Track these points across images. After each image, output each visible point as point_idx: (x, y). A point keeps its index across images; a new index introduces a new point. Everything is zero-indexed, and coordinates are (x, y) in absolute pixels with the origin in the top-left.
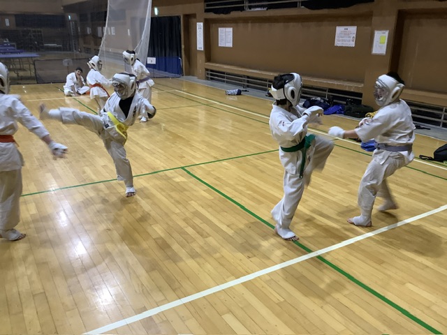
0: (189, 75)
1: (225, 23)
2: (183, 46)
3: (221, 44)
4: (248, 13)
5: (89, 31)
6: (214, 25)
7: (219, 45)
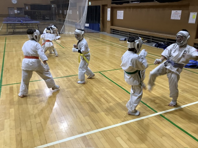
0: (103, 31)
1: (120, 9)
2: (101, 19)
3: (118, 18)
4: (131, 4)
5: (61, 12)
6: (115, 9)
7: (117, 18)
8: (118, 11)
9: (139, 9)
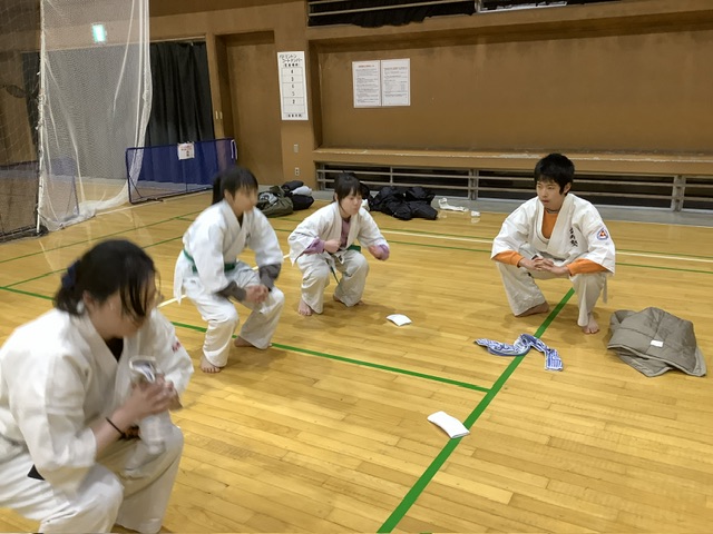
2: (218, 115)
4: (483, 16)
6: (331, 56)
7: (357, 104)
8: (356, 65)
9: (551, 42)
